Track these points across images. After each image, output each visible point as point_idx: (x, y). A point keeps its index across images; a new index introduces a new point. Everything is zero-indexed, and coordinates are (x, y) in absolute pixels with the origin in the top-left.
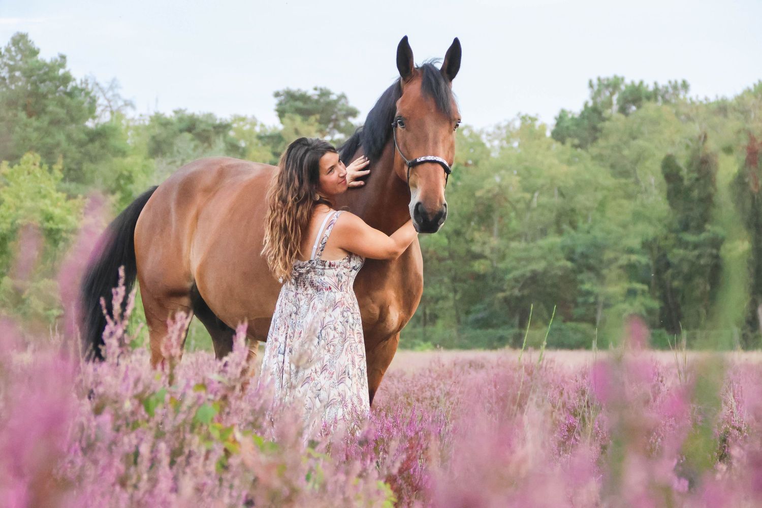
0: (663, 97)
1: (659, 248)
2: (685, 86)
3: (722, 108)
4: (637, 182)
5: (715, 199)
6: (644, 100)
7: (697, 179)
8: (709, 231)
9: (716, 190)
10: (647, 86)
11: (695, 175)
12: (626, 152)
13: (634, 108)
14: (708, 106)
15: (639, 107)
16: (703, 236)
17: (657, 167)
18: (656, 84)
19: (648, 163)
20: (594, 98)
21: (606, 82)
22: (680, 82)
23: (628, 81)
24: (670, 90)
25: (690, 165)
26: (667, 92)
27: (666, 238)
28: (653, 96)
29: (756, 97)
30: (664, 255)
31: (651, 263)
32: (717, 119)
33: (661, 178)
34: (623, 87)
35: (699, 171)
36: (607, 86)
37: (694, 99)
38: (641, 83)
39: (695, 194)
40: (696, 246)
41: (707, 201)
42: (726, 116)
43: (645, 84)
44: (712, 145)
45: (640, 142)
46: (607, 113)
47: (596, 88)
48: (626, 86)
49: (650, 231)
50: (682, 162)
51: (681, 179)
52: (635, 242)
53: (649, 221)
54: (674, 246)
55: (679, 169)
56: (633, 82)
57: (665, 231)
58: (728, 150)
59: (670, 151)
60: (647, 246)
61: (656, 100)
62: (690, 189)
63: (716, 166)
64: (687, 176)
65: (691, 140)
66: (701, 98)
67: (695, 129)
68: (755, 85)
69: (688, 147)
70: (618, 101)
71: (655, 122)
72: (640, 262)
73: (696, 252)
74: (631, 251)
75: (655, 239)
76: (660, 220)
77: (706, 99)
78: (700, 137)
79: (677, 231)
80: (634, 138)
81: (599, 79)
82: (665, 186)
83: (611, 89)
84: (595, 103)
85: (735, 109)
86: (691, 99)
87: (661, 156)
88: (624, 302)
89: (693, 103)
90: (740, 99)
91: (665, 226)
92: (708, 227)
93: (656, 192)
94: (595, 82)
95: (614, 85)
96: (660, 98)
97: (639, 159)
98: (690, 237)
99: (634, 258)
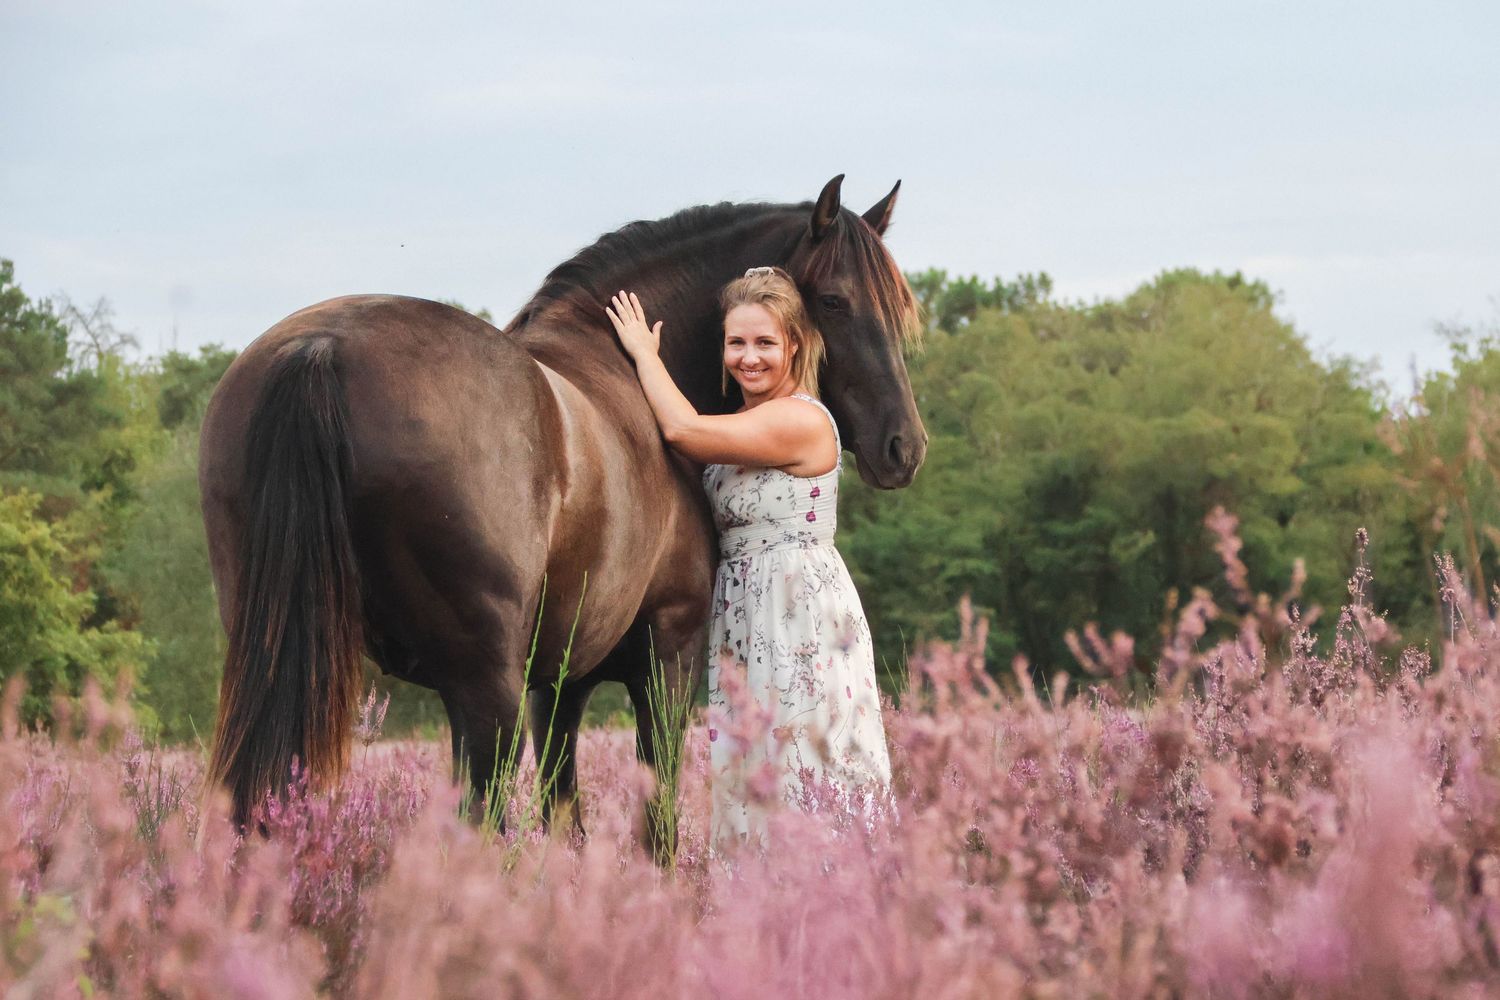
0: (1010, 301)
1: (1012, 548)
2: (1045, 282)
3: (1105, 317)
4: (973, 441)
6: (980, 307)
8: (1090, 516)
10: (984, 285)
12: (954, 393)
13: (964, 321)
14: (1081, 314)
15: (972, 319)
16: (1080, 526)
18: (997, 280)
21: (916, 280)
22: (1036, 276)
23: (952, 277)
24: (1021, 289)
26: (1016, 292)
27: (1022, 531)
28: (998, 297)
29: (1157, 296)
30: (1021, 559)
31: (998, 571)
32: (1098, 334)
34: (945, 287)
37: (1061, 304)
38: (974, 279)
40: (1071, 541)
42: (1110, 329)
43: (980, 282)
45: (976, 375)
48: (951, 285)
49: (996, 520)
52: (971, 538)
53: (994, 503)
54: (1035, 543)
56: (960, 279)
57: (1019, 520)
60: (993, 544)
61: (999, 306)
66: (1073, 301)
68: (1157, 278)
70: (939, 309)
71: (998, 341)
72: (979, 571)
73: (1071, 552)
74: (964, 553)
75: (1004, 533)
76: (1010, 502)
77: (1081, 303)
79: (1037, 519)
80: (966, 369)
83: (925, 291)
85: (1123, 316)
86: (1055, 303)
89: (1059, 309)
90: (1132, 300)
92: (1089, 510)
95: (930, 283)
96: (1005, 304)
97: (974, 404)
98: (1060, 528)
99: (972, 564)
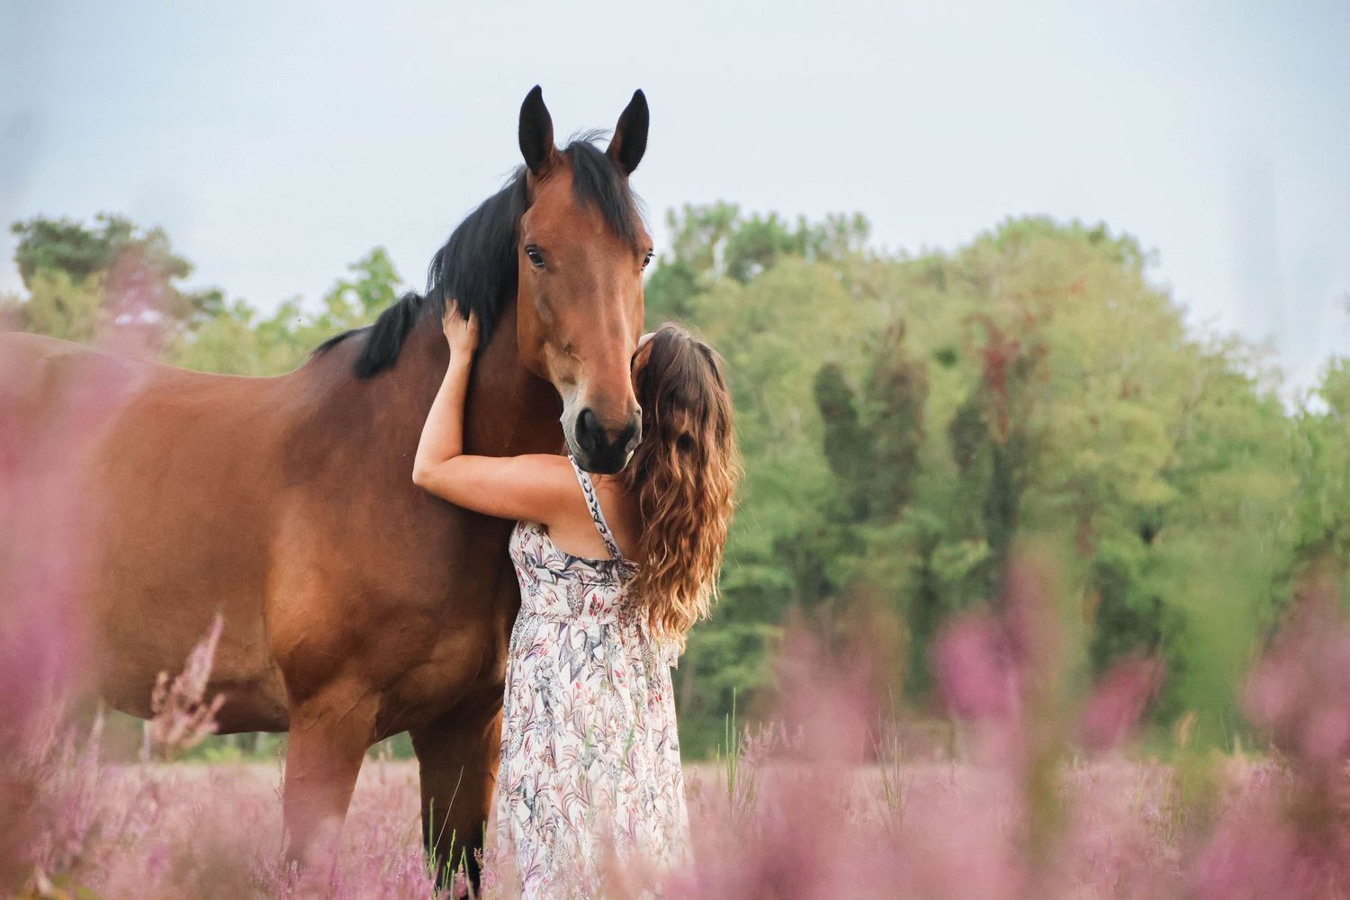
0: (817, 247)
1: (809, 555)
2: (861, 225)
3: (935, 273)
4: (764, 420)
5: (922, 456)
6: (779, 254)
7: (886, 415)
8: (909, 520)
9: (923, 435)
10: (785, 225)
11: (882, 406)
12: (742, 358)
13: (757, 269)
14: (906, 267)
15: (768, 267)
16: (898, 530)
17: (806, 389)
18: (802, 220)
19: (786, 381)
20: (677, 247)
21: (701, 216)
22: (850, 216)
23: (746, 213)
24: (831, 233)
25: (871, 386)
26: (823, 236)
27: (822, 534)
28: (796, 245)
29: (1002, 249)
30: (819, 569)
31: (792, 583)
32: (927, 294)
33: (813, 411)
34: (736, 227)
35: (889, 398)
36: (705, 223)
37: (879, 253)
38: (773, 217)
39: (882, 444)
40: (884, 550)
41: (907, 459)
42: (942, 287)
43: (779, 223)
44: (916, 347)
45: (772, 339)
46: (705, 277)
47: (682, 225)
48: (744, 225)
49: (792, 518)
50: (854, 380)
51: (852, 414)
52: (761, 542)
53: (788, 496)
54: (838, 550)
55: (848, 394)
56: (756, 216)
57: (819, 520)
58: (947, 358)
59: (831, 356)
60: (785, 549)
61: (803, 253)
62: (870, 435)
63: (925, 389)
64: (866, 410)
65: (874, 335)
66: (893, 250)
67: (881, 314)
68: (999, 226)
69: (866, 349)
70: (728, 253)
71: (801, 297)
72: (770, 583)
73: (884, 563)
74: (750, 559)
75: (800, 536)
76: (810, 496)
77: (903, 252)
78: (890, 330)
79: (842, 520)
80: (759, 329)
81: (688, 208)
82: (821, 429)
83: (712, 230)
84: (680, 258)
85: (959, 275)
86: (872, 253)
87: (812, 366)
88: (736, 662)
89: (876, 260)
90: (972, 253)
91: (820, 509)
92: (908, 511)
93: (802, 439)
94: (680, 214)
95: (717, 221)
96: (810, 250)
97: (768, 373)
98: (871, 534)
99: (759, 573)
